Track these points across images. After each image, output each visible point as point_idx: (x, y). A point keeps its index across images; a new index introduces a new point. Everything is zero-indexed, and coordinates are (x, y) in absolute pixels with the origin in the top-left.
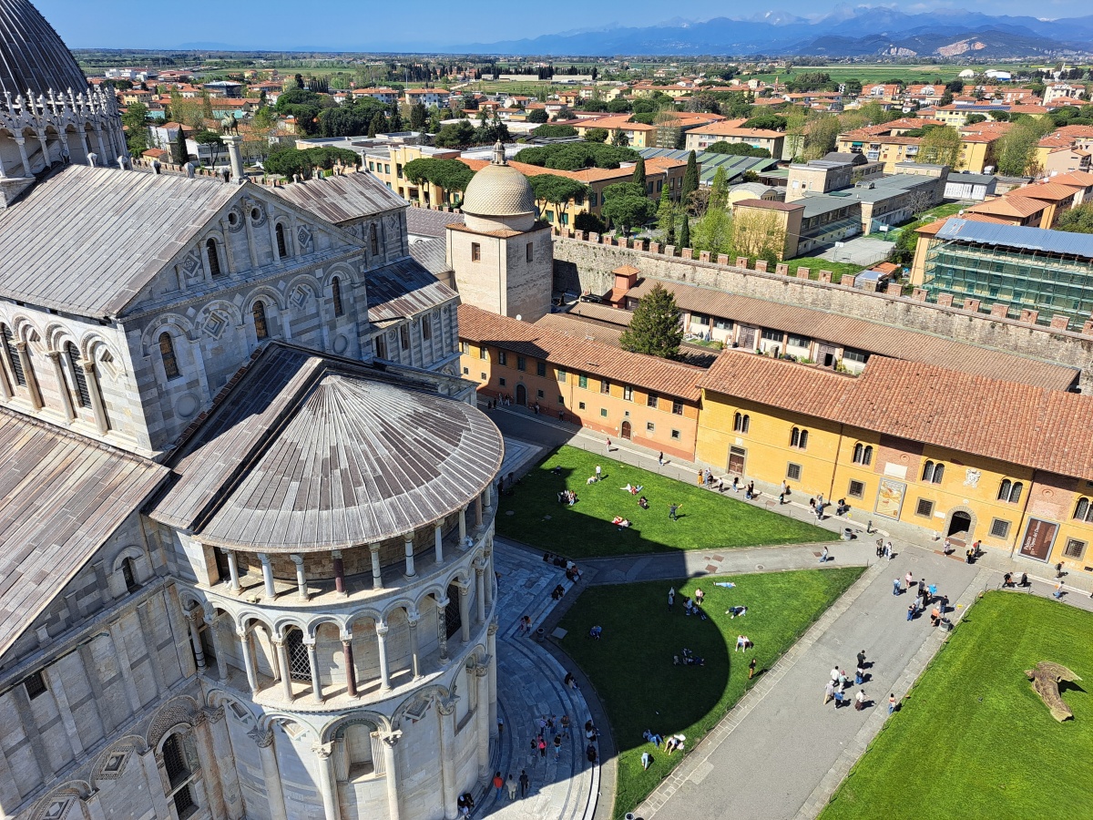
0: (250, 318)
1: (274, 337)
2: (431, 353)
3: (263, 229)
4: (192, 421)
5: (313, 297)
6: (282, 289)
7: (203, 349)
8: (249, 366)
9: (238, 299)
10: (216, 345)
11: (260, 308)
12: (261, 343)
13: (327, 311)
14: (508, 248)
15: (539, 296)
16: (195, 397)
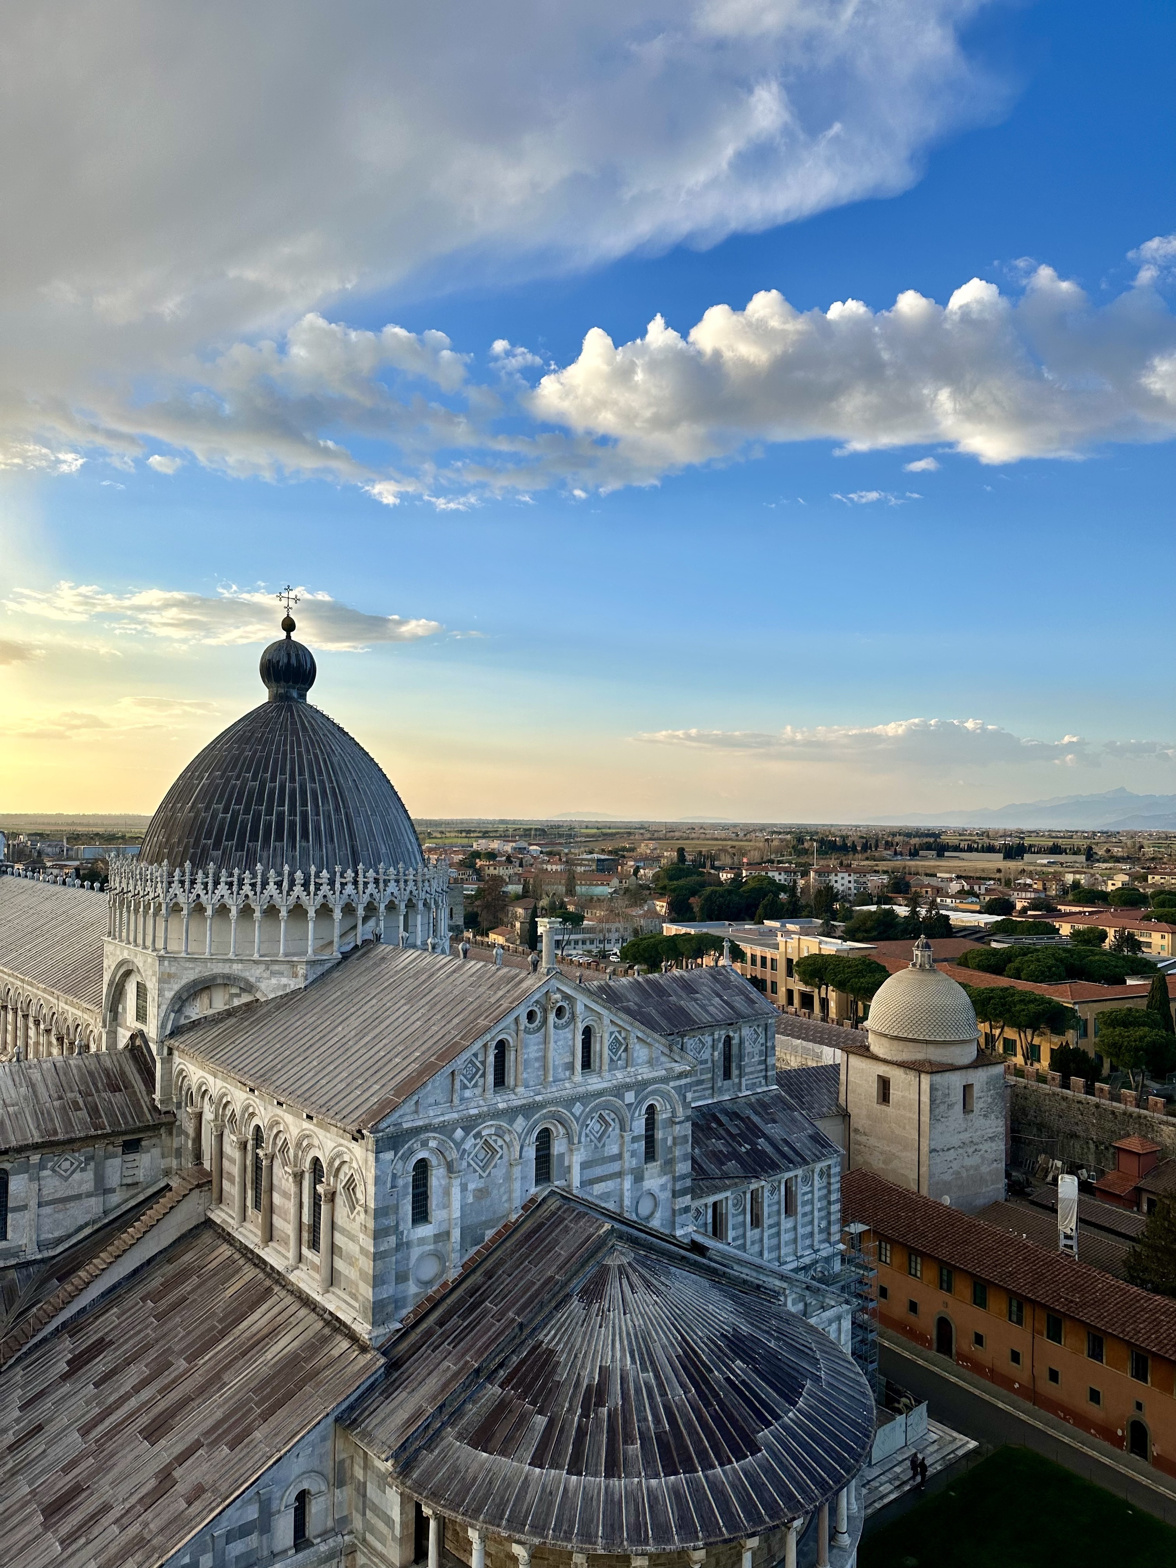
0: (531, 1153)
1: (557, 1183)
2: (795, 1241)
3: (567, 1033)
4: (430, 1292)
5: (617, 1131)
6: (578, 1114)
7: (464, 1188)
8: (517, 1220)
9: (520, 1123)
10: (481, 1184)
11: (545, 1138)
12: (539, 1188)
13: (633, 1154)
14: (933, 1088)
15: (984, 1169)
16: (440, 1257)
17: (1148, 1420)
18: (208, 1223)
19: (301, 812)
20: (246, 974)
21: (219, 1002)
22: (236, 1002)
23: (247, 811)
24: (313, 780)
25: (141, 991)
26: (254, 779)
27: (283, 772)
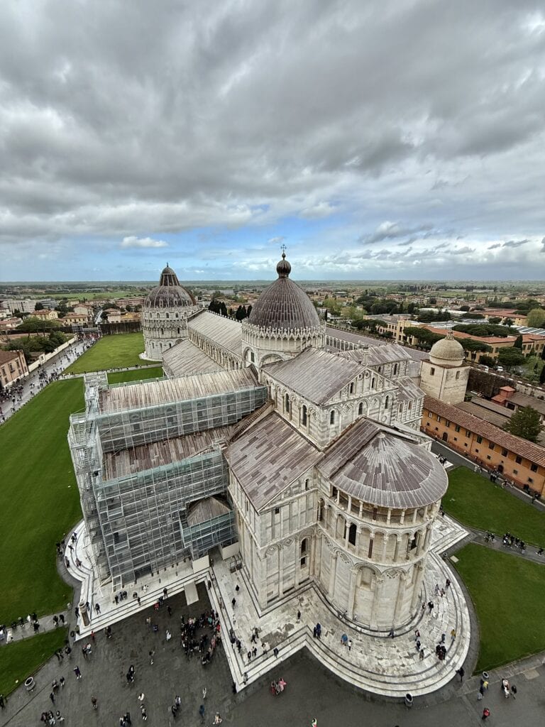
0: (358, 408)
1: (364, 415)
2: (410, 416)
3: (368, 380)
4: (334, 439)
5: (379, 402)
6: (370, 399)
7: (342, 417)
8: (354, 423)
9: (356, 402)
10: (346, 416)
11: (361, 405)
12: (360, 416)
13: (382, 407)
14: (448, 372)
15: (460, 393)
16: (336, 432)
17: (504, 465)
18: (274, 412)
19: (291, 312)
20: (279, 354)
21: (273, 360)
22: (277, 360)
23: (277, 312)
24: (293, 303)
25: (252, 354)
26: (278, 303)
27: (285, 301)
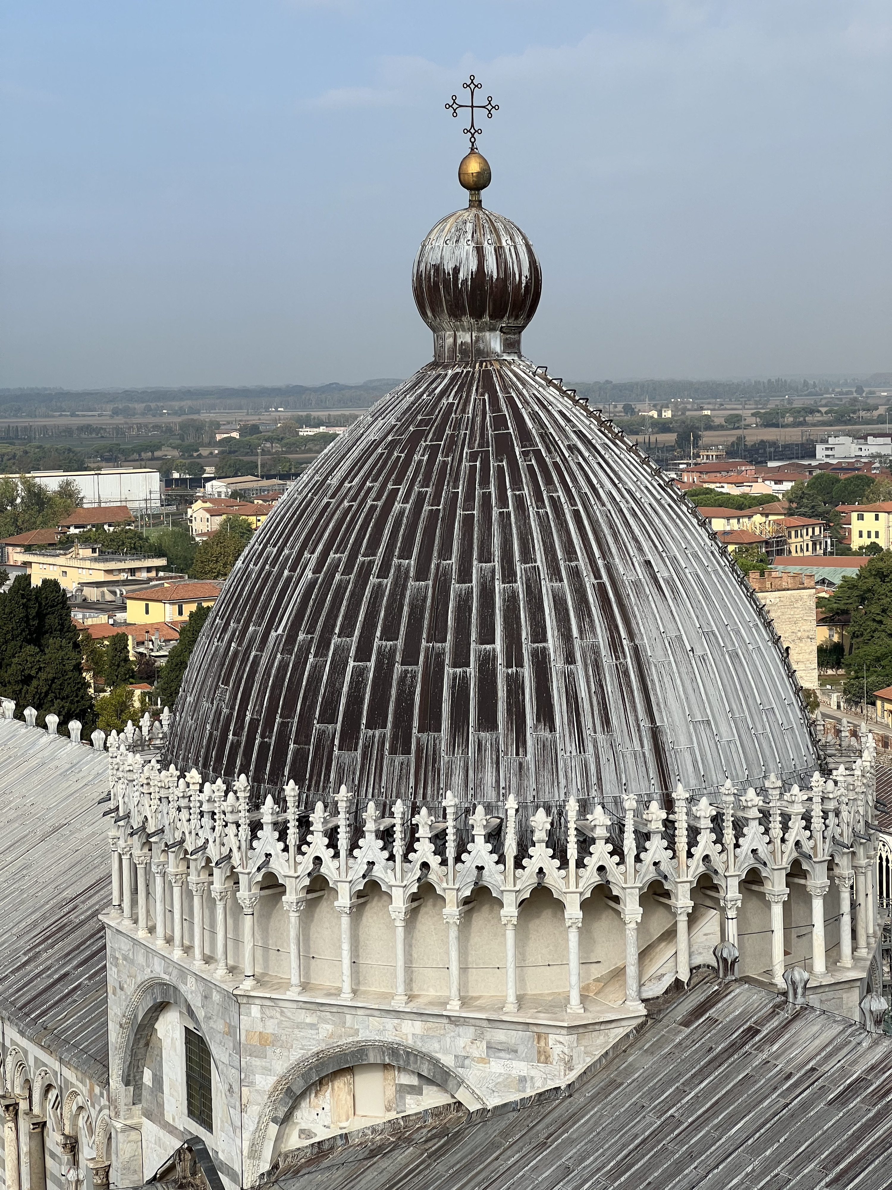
19: (535, 654)
20: (433, 1048)
21: (374, 1103)
22: (413, 1106)
23: (410, 657)
24: (555, 573)
26: (422, 574)
27: (486, 557)
